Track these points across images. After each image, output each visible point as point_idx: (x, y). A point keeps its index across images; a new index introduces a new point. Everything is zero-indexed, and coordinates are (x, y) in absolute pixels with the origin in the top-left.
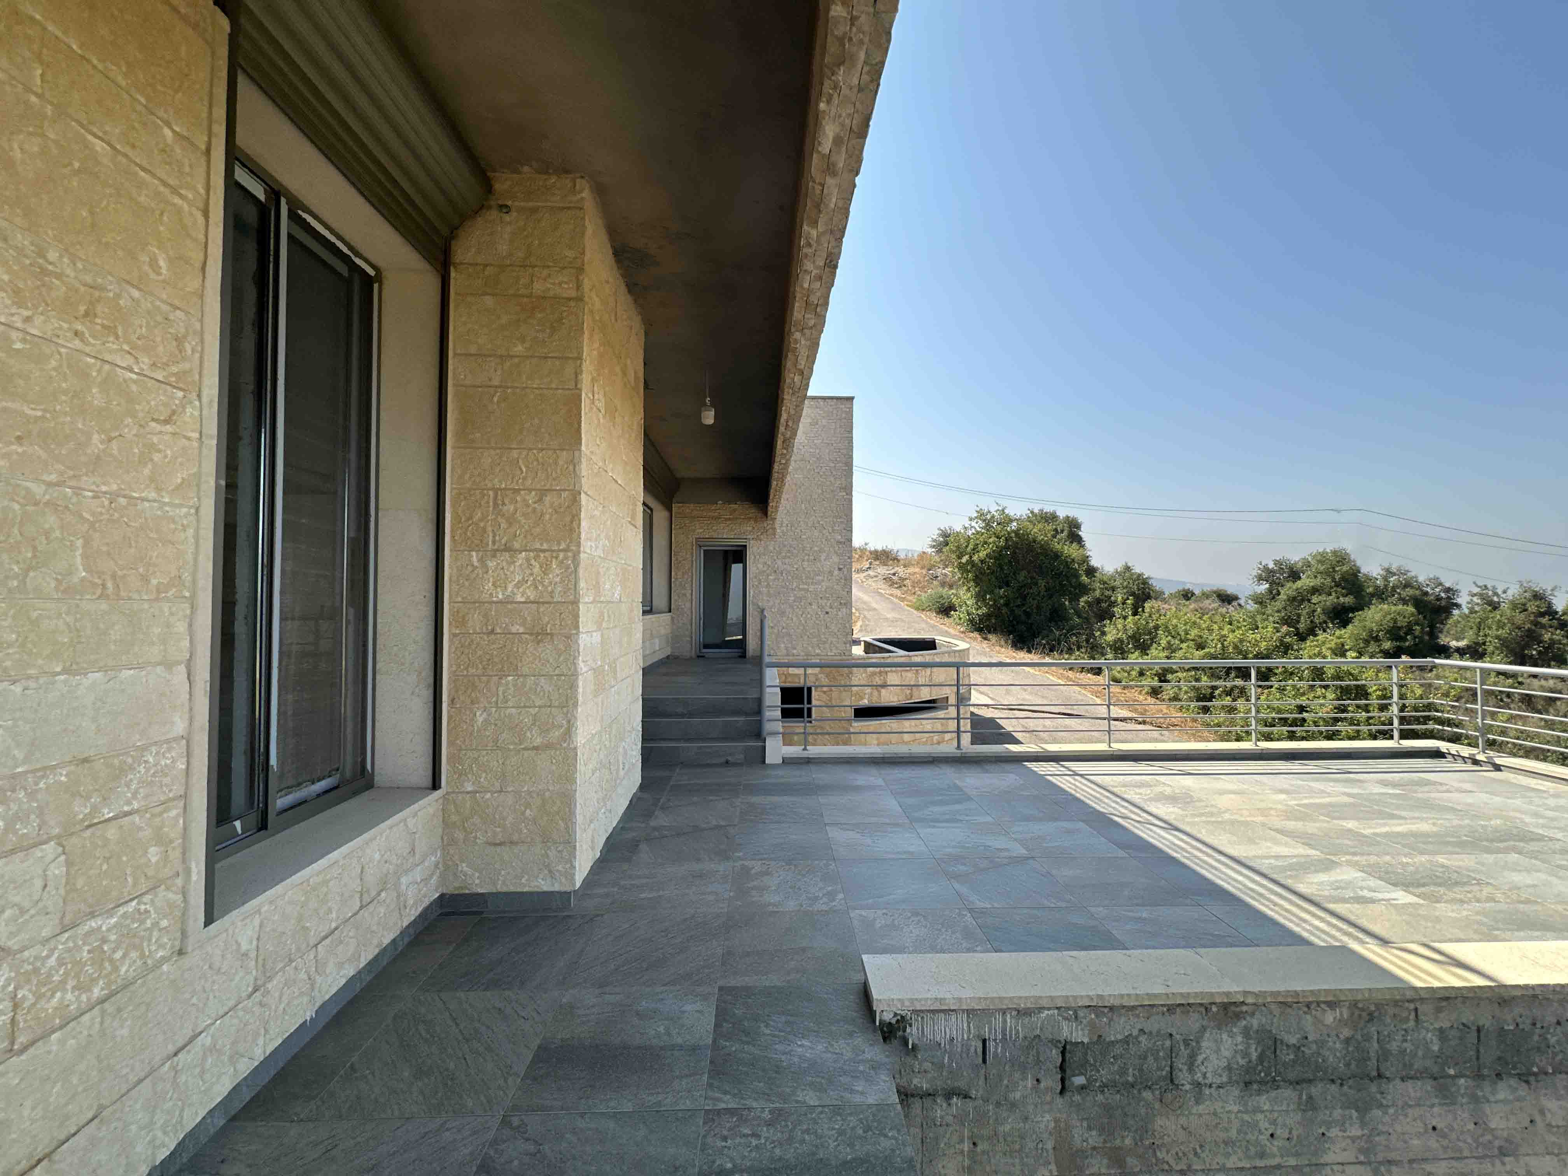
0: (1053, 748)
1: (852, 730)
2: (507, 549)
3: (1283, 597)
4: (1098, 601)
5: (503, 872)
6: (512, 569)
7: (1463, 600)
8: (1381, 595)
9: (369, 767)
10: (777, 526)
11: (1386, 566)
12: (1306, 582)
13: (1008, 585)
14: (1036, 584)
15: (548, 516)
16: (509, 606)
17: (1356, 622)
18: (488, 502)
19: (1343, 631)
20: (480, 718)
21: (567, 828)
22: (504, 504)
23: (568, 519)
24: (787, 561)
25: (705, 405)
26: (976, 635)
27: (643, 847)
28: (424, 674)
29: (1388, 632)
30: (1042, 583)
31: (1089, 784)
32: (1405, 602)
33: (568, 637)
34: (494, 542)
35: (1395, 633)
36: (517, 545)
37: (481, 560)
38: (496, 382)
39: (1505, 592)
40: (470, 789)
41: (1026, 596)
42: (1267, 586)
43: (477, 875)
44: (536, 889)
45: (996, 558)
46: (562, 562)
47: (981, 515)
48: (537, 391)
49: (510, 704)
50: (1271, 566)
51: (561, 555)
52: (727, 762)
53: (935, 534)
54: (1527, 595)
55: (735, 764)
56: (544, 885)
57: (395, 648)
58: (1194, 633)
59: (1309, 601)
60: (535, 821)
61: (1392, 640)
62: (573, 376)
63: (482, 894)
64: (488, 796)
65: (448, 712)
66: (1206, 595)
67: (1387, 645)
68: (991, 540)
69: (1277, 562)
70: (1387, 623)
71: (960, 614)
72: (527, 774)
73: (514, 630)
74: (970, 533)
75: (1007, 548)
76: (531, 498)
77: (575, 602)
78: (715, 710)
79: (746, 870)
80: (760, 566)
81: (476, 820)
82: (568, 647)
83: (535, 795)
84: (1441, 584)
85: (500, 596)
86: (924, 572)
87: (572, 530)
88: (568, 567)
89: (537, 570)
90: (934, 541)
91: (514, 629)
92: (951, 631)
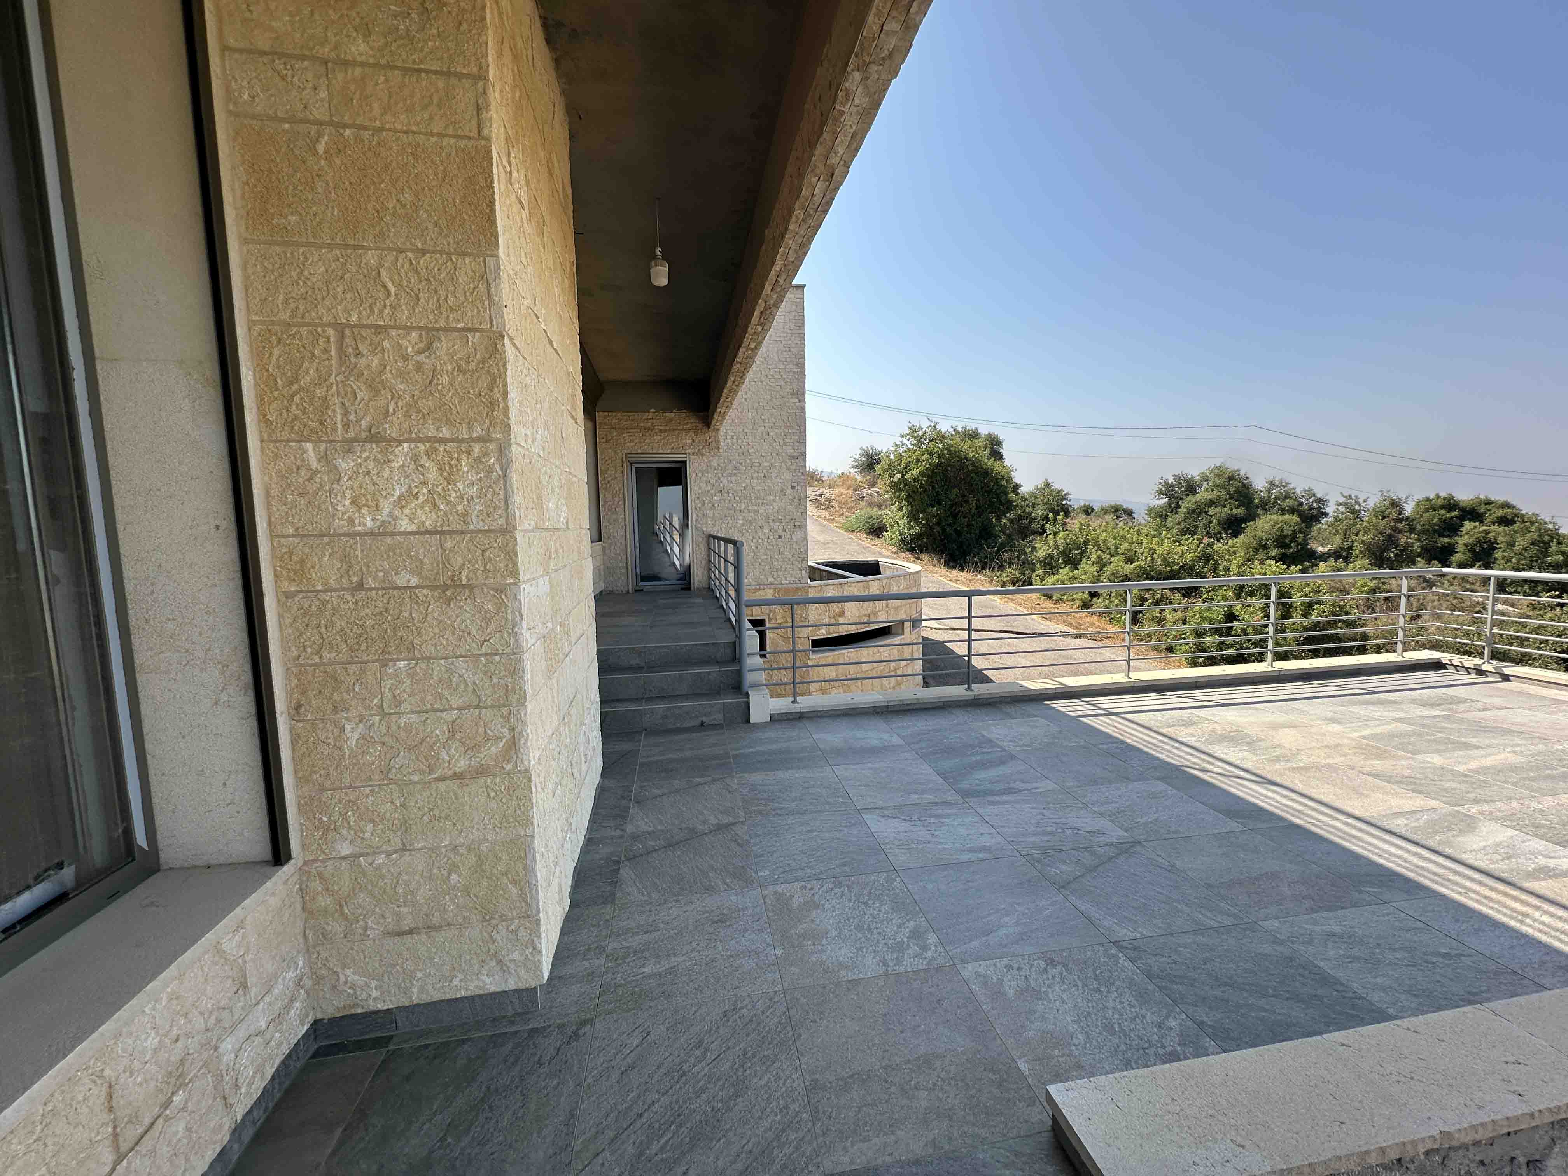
0: (1071, 682)
1: (810, 663)
2: (374, 437)
3: (1183, 510)
4: (1020, 518)
5: (419, 975)
6: (386, 473)
7: (1330, 509)
8: (1265, 505)
9: (141, 839)
10: (721, 438)
11: (1271, 479)
12: (1203, 495)
13: (939, 503)
14: (967, 502)
15: (445, 379)
16: (389, 540)
17: (1249, 532)
18: (326, 351)
19: (1236, 540)
20: (353, 734)
21: (522, 895)
22: (358, 354)
23: (483, 384)
24: (733, 478)
25: (655, 257)
26: (908, 555)
27: (626, 872)
28: (234, 667)
29: (1276, 540)
30: (973, 501)
31: (1126, 723)
32: (1283, 512)
33: (501, 590)
34: (347, 426)
35: (1281, 541)
36: (391, 431)
37: (324, 458)
38: (319, 113)
39: (1365, 501)
40: (345, 852)
41: (957, 515)
42: (1166, 500)
43: (374, 984)
44: (477, 992)
45: (928, 476)
46: (479, 460)
47: (914, 432)
48: (404, 138)
49: (404, 707)
50: (1171, 480)
51: (477, 449)
52: (702, 724)
53: (857, 453)
54: (1387, 503)
55: (714, 727)
56: (491, 983)
57: (170, 626)
58: (1124, 546)
59: (1206, 513)
60: (466, 890)
61: (1278, 547)
62: (472, 111)
63: (388, 1011)
64: (381, 859)
65: (292, 729)
66: (1105, 511)
67: (1274, 552)
68: (924, 457)
69: (1176, 477)
70: (1276, 531)
71: (892, 534)
72: (447, 817)
73: (401, 583)
74: (901, 450)
75: (939, 465)
76: (411, 343)
77: (508, 531)
78: (682, 660)
79: (783, 903)
80: (703, 485)
81: (362, 897)
82: (501, 606)
83: (463, 850)
84: (1314, 495)
85: (369, 524)
86: (850, 492)
87: (492, 405)
88: (491, 469)
89: (433, 474)
90: (856, 461)
91: (402, 580)
92: (884, 552)
